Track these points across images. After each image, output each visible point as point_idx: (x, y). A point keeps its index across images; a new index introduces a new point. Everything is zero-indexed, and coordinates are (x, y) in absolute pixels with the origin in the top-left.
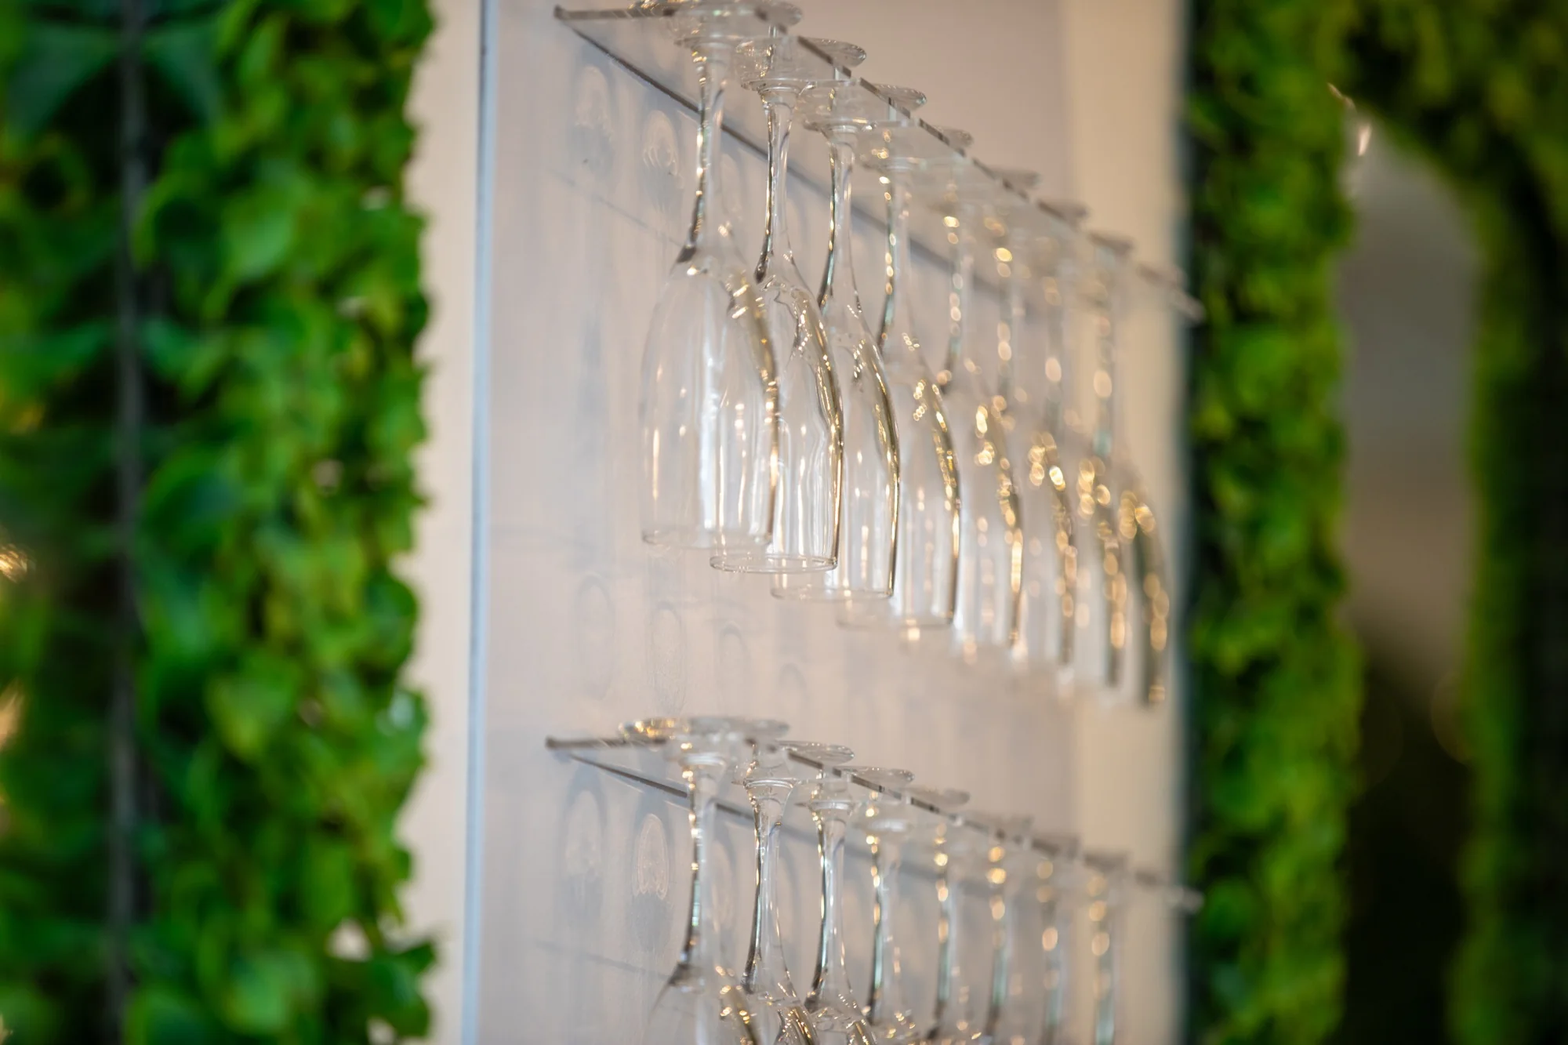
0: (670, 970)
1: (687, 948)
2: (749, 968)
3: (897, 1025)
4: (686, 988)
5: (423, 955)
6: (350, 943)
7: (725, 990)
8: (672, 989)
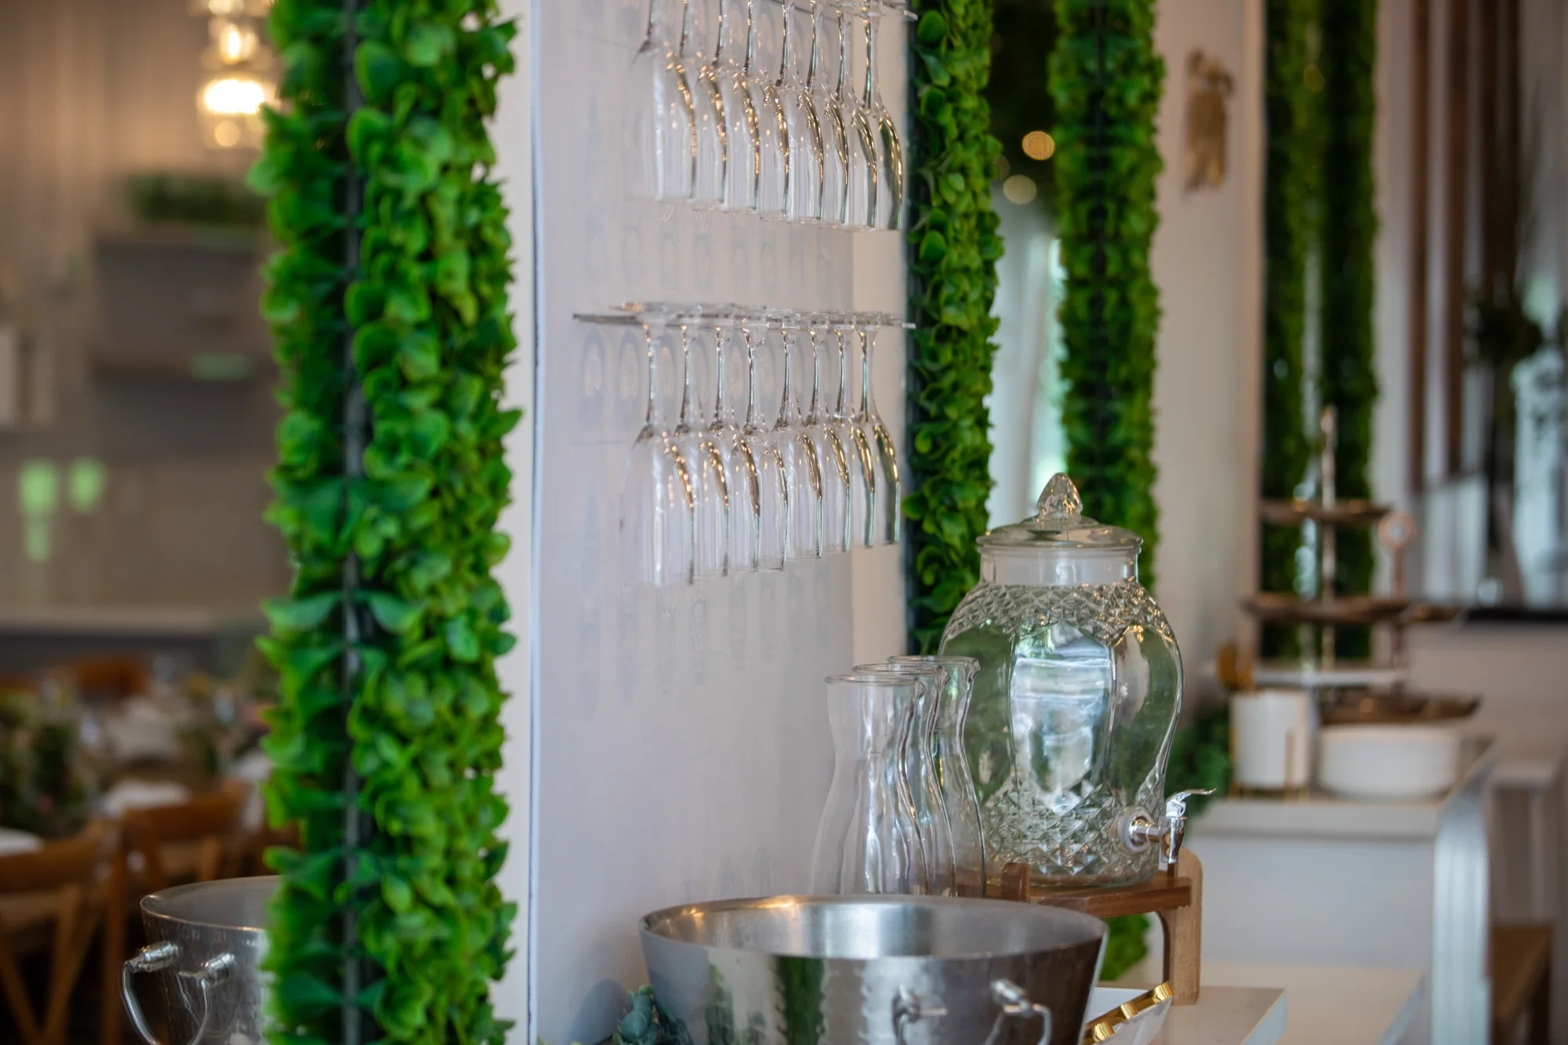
0: (639, 45)
1: (649, 33)
2: (682, 45)
3: (760, 76)
4: (649, 54)
5: (509, 29)
6: (471, 23)
7: (669, 55)
8: (642, 55)
